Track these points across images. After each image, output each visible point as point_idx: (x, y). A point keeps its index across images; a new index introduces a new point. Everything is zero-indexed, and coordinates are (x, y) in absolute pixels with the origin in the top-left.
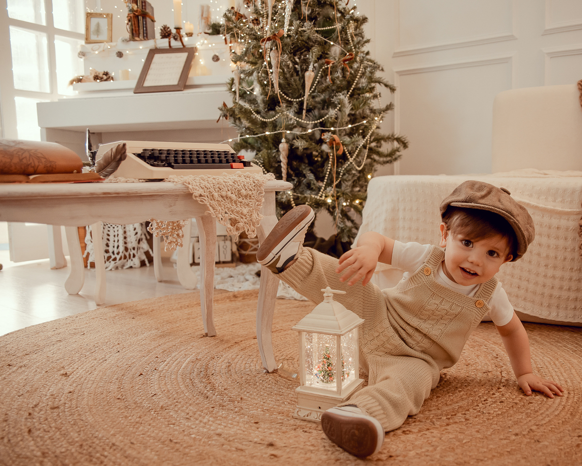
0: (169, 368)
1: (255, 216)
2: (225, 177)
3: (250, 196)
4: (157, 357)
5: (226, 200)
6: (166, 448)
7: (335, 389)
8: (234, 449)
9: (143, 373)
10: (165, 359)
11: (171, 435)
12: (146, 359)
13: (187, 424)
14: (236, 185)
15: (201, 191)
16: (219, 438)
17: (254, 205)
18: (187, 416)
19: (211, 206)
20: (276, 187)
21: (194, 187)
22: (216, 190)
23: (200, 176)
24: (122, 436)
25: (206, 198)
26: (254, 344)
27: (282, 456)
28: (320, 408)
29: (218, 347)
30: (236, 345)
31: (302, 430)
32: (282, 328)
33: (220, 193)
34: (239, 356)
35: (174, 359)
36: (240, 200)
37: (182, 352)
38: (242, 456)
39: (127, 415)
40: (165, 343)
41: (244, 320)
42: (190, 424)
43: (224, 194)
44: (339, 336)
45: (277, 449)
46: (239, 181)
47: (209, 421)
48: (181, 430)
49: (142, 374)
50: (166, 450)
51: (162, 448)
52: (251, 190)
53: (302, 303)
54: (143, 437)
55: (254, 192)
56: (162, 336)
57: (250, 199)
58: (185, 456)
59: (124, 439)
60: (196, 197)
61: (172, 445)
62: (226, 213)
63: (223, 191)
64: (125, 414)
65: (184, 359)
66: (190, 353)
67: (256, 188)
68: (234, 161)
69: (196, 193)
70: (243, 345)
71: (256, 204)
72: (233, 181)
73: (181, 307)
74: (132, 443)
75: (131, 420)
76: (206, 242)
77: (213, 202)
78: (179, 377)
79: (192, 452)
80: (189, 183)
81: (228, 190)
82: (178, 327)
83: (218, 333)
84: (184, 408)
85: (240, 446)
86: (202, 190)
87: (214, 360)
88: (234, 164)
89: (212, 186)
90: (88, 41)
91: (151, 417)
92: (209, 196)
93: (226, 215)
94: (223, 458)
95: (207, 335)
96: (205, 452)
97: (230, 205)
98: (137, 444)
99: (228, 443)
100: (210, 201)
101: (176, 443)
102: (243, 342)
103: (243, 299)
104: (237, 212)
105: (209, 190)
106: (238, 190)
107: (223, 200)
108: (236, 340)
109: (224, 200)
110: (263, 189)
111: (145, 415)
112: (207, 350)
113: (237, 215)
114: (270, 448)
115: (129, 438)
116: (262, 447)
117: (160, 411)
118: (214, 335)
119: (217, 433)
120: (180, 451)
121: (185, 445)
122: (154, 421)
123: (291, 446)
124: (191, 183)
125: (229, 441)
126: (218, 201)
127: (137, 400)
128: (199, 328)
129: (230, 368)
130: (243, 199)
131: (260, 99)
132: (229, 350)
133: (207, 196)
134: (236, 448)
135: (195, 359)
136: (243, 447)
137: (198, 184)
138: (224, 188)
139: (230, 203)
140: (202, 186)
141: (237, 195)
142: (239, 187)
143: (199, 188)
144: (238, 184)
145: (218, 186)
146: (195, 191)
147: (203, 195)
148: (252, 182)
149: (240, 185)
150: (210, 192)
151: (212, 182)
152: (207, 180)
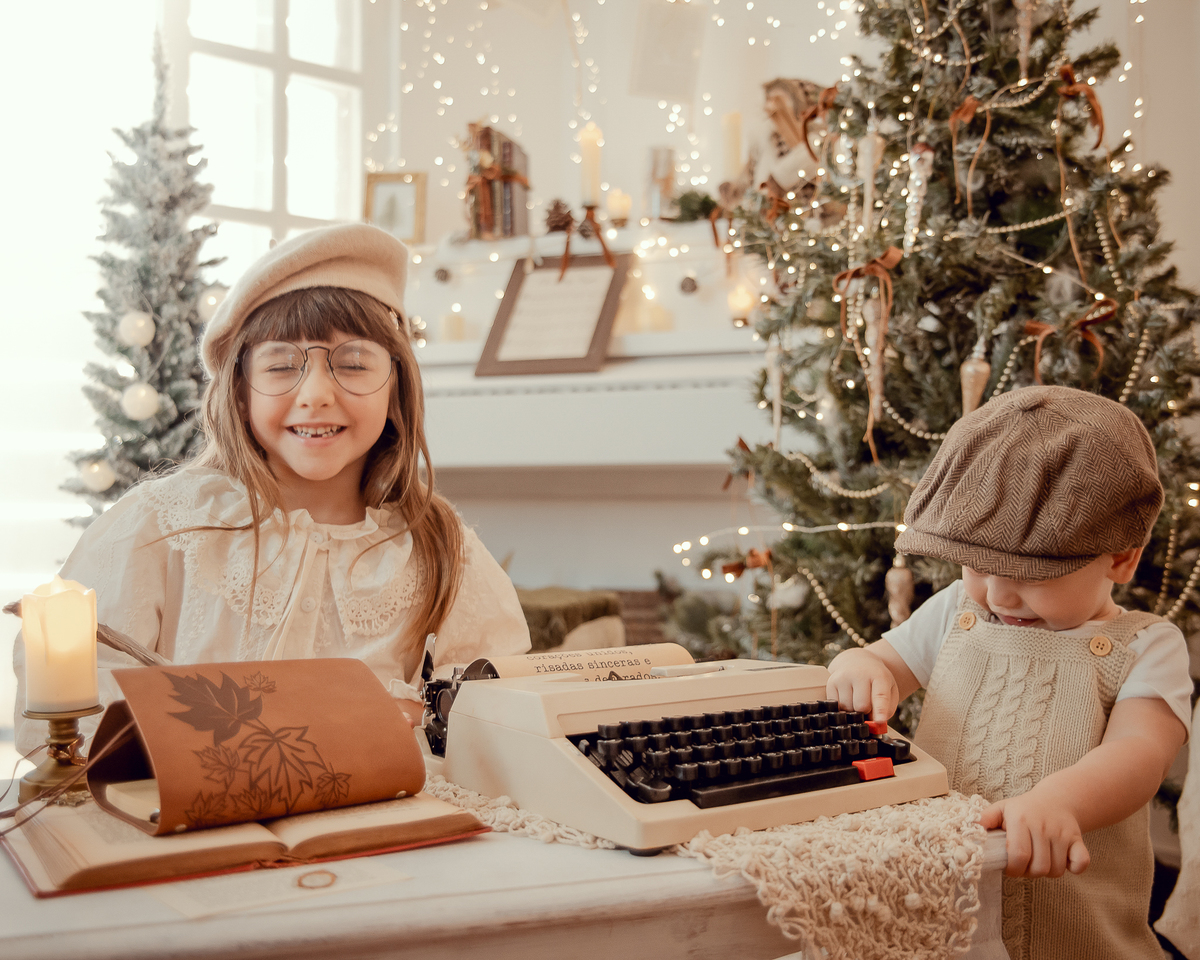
3: (933, 912)
5: (862, 921)
14: (893, 874)
15: (793, 900)
17: (943, 941)
21: (772, 885)
22: (838, 890)
25: (807, 921)
33: (846, 902)
36: (902, 922)
43: (858, 903)
46: (903, 857)
52: (934, 892)
55: (945, 901)
57: (932, 921)
60: (774, 916)
63: (856, 894)
67: (952, 887)
69: (779, 908)
71: (952, 938)
72: (885, 857)
80: (757, 873)
81: (871, 891)
86: (795, 894)
88: (865, 764)
89: (826, 878)
92: (814, 912)
97: (873, 940)
100: (817, 929)
105: (816, 893)
106: (898, 891)
107: (853, 924)
109: (857, 921)
124: (762, 869)
126: (839, 926)
130: (911, 920)
133: (810, 912)
137: (783, 874)
138: (859, 884)
139: (872, 934)
140: (795, 880)
141: (894, 905)
142: (901, 882)
143: (787, 886)
144: (898, 867)
145: (843, 876)
146: (776, 900)
147: (798, 909)
148: (938, 864)
149: (904, 872)
150: (819, 897)
151: (823, 864)
152: (807, 854)
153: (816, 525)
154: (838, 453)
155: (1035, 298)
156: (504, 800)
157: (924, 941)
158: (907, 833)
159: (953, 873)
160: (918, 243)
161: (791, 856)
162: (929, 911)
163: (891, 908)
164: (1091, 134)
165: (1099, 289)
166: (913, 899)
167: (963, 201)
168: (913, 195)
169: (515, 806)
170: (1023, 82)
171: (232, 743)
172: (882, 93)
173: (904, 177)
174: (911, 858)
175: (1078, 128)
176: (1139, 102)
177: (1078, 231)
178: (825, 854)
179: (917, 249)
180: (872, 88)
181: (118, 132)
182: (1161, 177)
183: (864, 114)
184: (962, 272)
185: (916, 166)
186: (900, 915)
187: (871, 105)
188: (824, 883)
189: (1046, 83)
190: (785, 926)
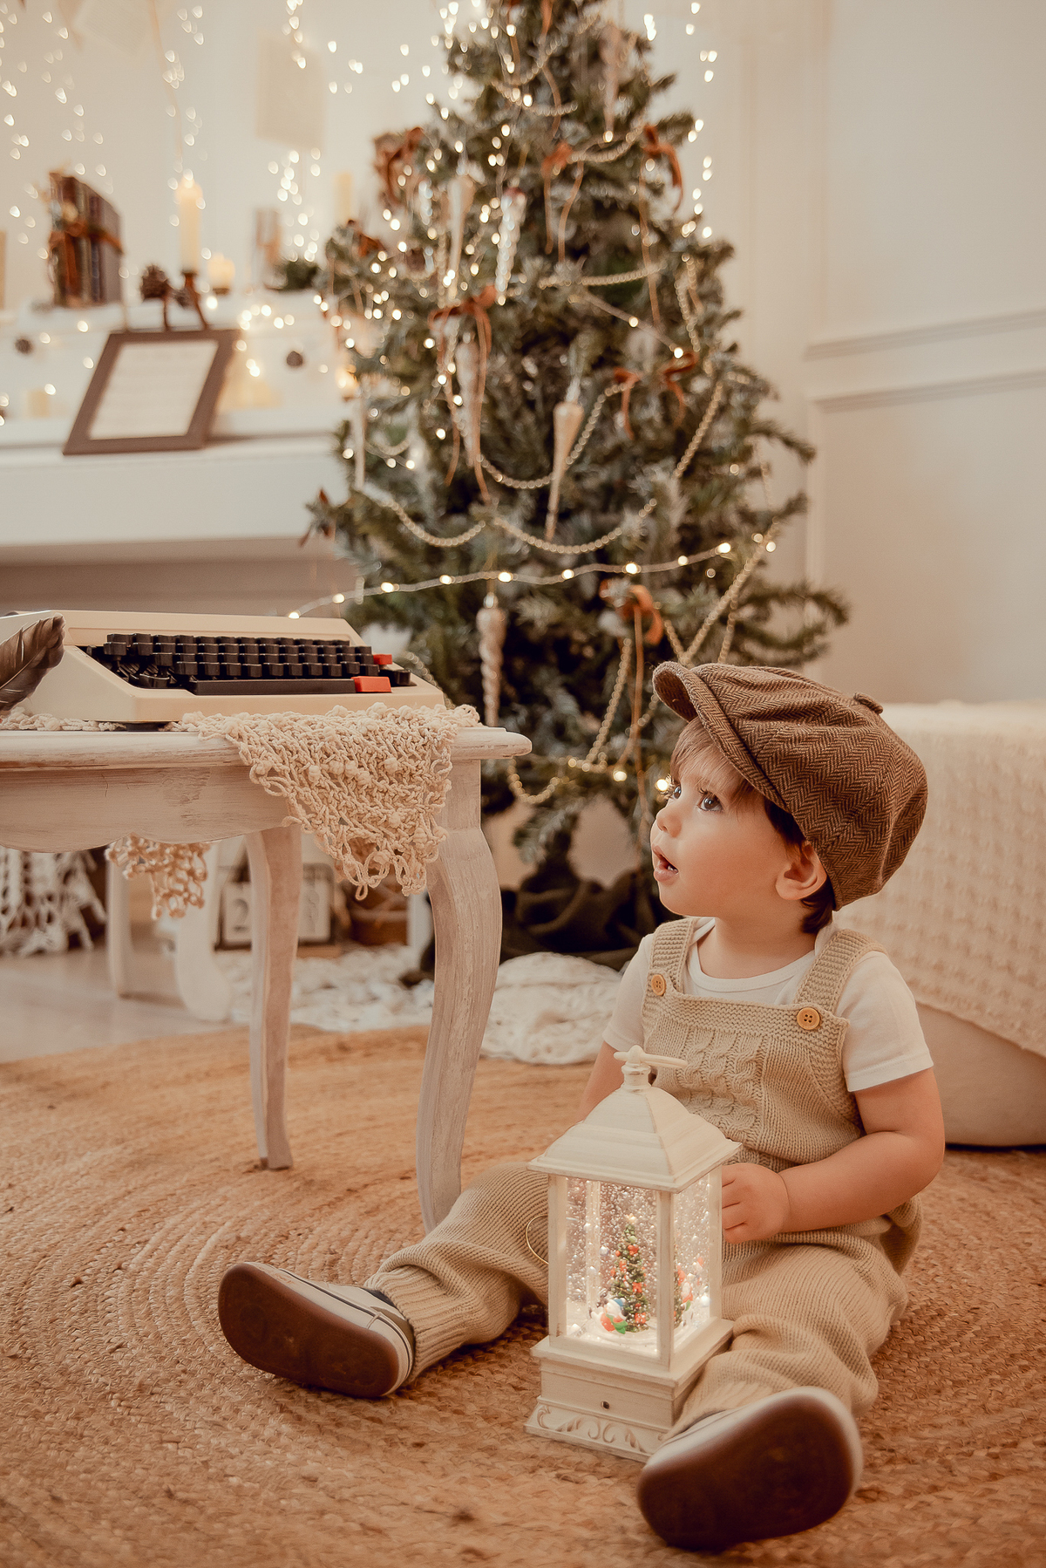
0: (158, 1264)
1: (422, 832)
2: (340, 719)
3: (411, 775)
4: (123, 1230)
5: (343, 785)
6: (155, 1518)
7: (654, 1351)
8: (355, 1527)
9: (84, 1278)
10: (145, 1237)
11: (169, 1475)
12: (90, 1233)
13: (214, 1441)
14: (372, 743)
15: (273, 760)
16: (310, 1491)
17: (420, 800)
18: (216, 1418)
19: (300, 802)
20: (486, 748)
21: (254, 747)
22: (316, 755)
23: (269, 717)
24: (27, 1477)
25: (288, 781)
26: (402, 1196)
27: (498, 1555)
28: (606, 1406)
29: (299, 1201)
30: (352, 1198)
31: (553, 1474)
32: (481, 1148)
33: (326, 767)
34: (361, 1233)
35: (171, 1237)
36: (383, 785)
37: (196, 1216)
38: (379, 1549)
39: (39, 1408)
40: (144, 1187)
41: (370, 1119)
42: (223, 1442)
43: (337, 767)
44: (667, 1195)
45: (483, 1531)
46: (381, 730)
47: (279, 1434)
48: (199, 1460)
49: (79, 1282)
50: (154, 1523)
51: (143, 1517)
52: (413, 757)
53: (536, 1073)
54: (88, 1482)
55: (421, 763)
56: (137, 1164)
57: (410, 782)
58: (211, 1544)
59: (33, 1485)
60: (258, 776)
61: (173, 1508)
62: (342, 821)
63: (334, 759)
64: (35, 1405)
65: (203, 1237)
66: (219, 1220)
67: (428, 752)
68: (364, 672)
69: (261, 766)
70: (371, 1198)
71: (429, 797)
72: (364, 730)
73: (188, 1077)
74: (56, 1499)
75: (51, 1424)
76: (273, 896)
77: (305, 792)
78: (188, 1291)
79: (231, 1531)
80: (240, 737)
81: (351, 758)
82: (182, 1137)
83: (298, 1159)
84: (206, 1391)
85: (374, 1520)
86: (275, 757)
87: (288, 1243)
88: (364, 681)
89: (304, 743)
91: (110, 1417)
92: (294, 773)
93: (344, 828)
94: (323, 1556)
95: (264, 1165)
96: (270, 1533)
97: (355, 801)
98: (69, 1502)
99: (337, 1506)
100: (299, 789)
101: (186, 1502)
102: (371, 1189)
103: (367, 1055)
104: (374, 821)
105: (295, 757)
106: (377, 758)
107: (335, 786)
108: (351, 1182)
109: (338, 785)
110: (449, 755)
111: (93, 1410)
112: (265, 1210)
113: (374, 829)
114: (464, 1529)
115: (46, 1482)
116: (439, 1525)
117: (135, 1397)
118: (287, 1163)
119: (304, 1474)
120: (196, 1529)
121: (210, 1511)
122: (118, 1431)
123: (523, 1522)
124: (245, 735)
125: (341, 1501)
126: (320, 787)
127: (68, 1361)
128: (240, 1143)
129: (337, 1268)
130: (391, 783)
131: (424, 481)
132: (330, 1213)
133: (290, 774)
134: (362, 1525)
135: (234, 1239)
136: (383, 1523)
137: (265, 740)
138: (338, 752)
139: (354, 795)
140: (275, 745)
141: (374, 771)
142: (380, 750)
143: (268, 751)
144: (376, 739)
145: (321, 744)
146: (258, 760)
147: (278, 770)
148: (416, 733)
149: (382, 742)
150: (298, 761)
151: (304, 734)
152: (289, 727)
157: (403, 800)
161: (274, 728)
162: (408, 773)
163: (371, 773)
166: (392, 762)
178: (306, 728)
186: (380, 779)
188: (303, 749)
189: (630, 142)
190: (266, 784)
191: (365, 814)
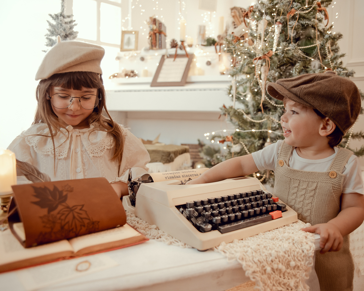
5: (276, 272)
14: (287, 256)
15: (255, 268)
19: (261, 280)
21: (247, 263)
22: (269, 263)
25: (258, 274)
33: (271, 266)
36: (288, 271)
43: (275, 266)
46: (289, 249)
52: (299, 260)
55: (302, 263)
60: (248, 273)
62: (274, 285)
63: (275, 263)
67: (305, 258)
72: (284, 250)
77: (264, 277)
80: (242, 259)
81: (279, 262)
86: (255, 265)
88: (274, 215)
90: (122, 50)
92: (261, 271)
93: (274, 288)
97: (279, 277)
100: (262, 276)
104: (284, 284)
105: (262, 264)
106: (288, 261)
109: (274, 272)
113: (284, 287)
124: (244, 257)
126: (268, 274)
130: (291, 269)
137: (251, 259)
138: (276, 260)
139: (279, 275)
140: (255, 261)
142: (289, 258)
143: (252, 263)
144: (288, 253)
145: (271, 258)
146: (249, 268)
147: (256, 271)
148: (301, 251)
149: (290, 255)
150: (263, 266)
152: (259, 251)
153: (245, 130)
154: (251, 109)
155: (308, 68)
156: (154, 226)
157: (295, 276)
158: (291, 241)
159: (305, 254)
160: (277, 50)
161: (254, 252)
162: (297, 266)
163: (285, 266)
164: (325, 22)
165: (326, 65)
166: (293, 263)
167: (290, 39)
168: (276, 37)
169: (157, 228)
170: (307, 6)
171: (55, 213)
172: (267, 7)
173: (273, 32)
174: (292, 250)
175: (320, 21)
176: (337, 14)
177: (320, 49)
178: (264, 250)
179: (277, 52)
180: (265, 6)
181: (51, 15)
182: (340, 36)
183: (262, 14)
184: (289, 59)
185: (277, 28)
186: (288, 268)
187: (263, 11)
188: (264, 260)
189: (313, 7)
190: (251, 277)
191: (282, 282)
